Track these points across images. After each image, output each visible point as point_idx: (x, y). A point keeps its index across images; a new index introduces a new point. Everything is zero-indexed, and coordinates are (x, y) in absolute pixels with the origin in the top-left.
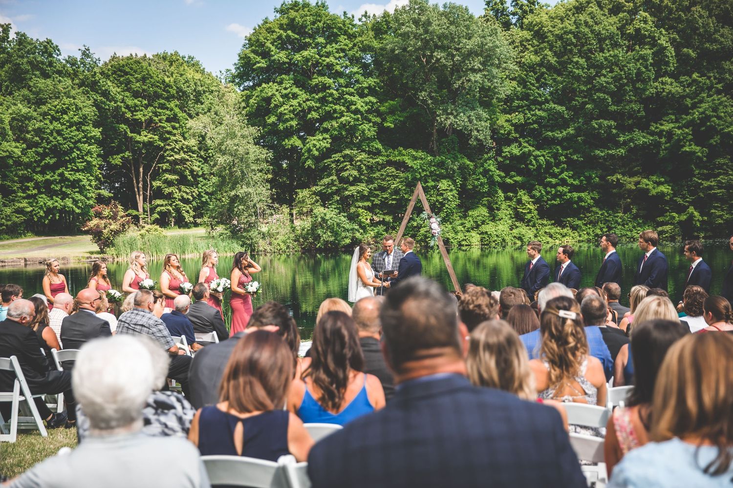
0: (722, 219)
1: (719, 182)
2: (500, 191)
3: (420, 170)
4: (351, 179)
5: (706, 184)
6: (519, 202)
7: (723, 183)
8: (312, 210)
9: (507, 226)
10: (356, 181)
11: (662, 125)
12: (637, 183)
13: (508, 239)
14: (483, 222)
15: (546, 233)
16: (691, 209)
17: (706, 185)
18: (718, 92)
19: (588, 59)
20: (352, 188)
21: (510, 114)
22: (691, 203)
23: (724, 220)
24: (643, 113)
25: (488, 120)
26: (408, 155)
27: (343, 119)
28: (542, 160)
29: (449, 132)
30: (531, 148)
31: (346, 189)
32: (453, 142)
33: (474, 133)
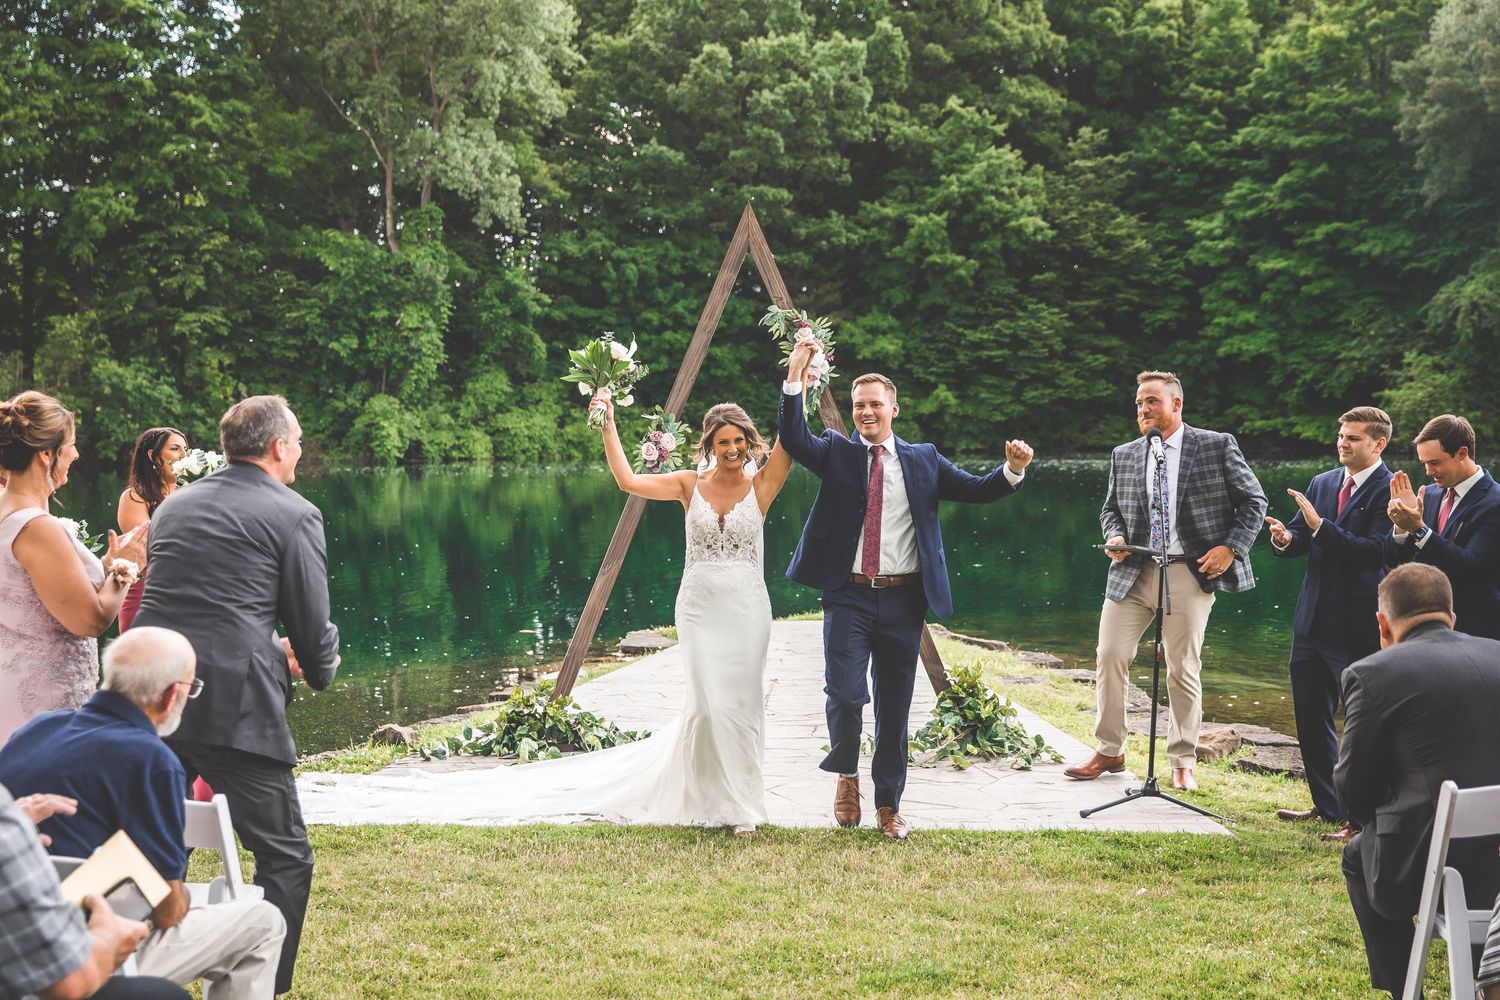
0: (1002, 413)
1: (999, 332)
2: (537, 338)
3: (357, 282)
4: (189, 294)
5: (974, 336)
7: (1005, 336)
8: (87, 367)
9: (552, 417)
10: (199, 301)
11: (883, 205)
13: (554, 447)
14: (501, 408)
16: (942, 391)
17: (972, 339)
18: (999, 142)
19: (735, 52)
20: (190, 317)
21: (561, 164)
22: (941, 377)
23: (1006, 414)
24: (848, 178)
25: (514, 171)
26: (324, 243)
27: (168, 148)
28: (631, 270)
29: (425, 196)
30: (606, 242)
31: (176, 319)
32: (432, 219)
33: (486, 200)
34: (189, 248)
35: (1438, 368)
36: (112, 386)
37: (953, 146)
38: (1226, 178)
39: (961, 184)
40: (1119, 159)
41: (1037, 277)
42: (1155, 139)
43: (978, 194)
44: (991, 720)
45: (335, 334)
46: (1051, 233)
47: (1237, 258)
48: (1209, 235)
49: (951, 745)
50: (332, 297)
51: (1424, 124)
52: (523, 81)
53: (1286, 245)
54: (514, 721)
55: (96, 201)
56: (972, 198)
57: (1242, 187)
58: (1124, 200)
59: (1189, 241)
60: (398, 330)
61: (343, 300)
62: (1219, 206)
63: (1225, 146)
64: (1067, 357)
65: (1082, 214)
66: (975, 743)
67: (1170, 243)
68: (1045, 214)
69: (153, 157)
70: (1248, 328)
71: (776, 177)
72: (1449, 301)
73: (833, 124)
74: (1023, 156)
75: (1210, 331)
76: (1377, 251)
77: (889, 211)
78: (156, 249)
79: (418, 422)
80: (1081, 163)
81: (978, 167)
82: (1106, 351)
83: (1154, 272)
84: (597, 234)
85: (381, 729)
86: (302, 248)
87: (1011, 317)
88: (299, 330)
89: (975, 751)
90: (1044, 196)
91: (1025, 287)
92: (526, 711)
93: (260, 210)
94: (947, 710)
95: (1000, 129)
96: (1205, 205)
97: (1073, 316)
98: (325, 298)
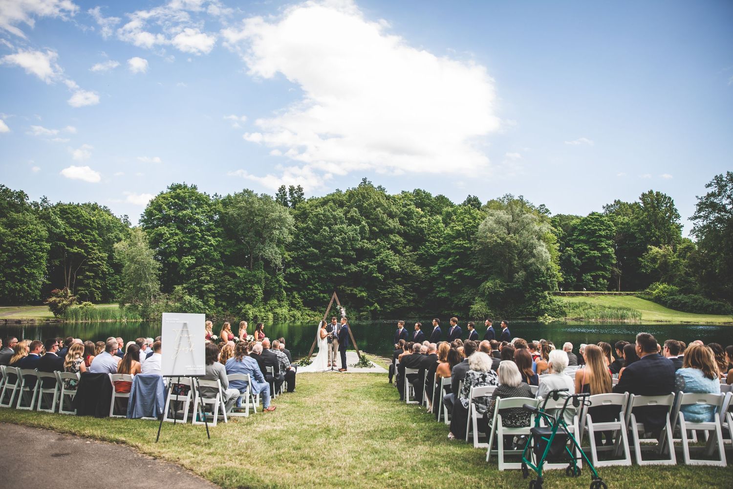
1: (389, 292)
2: (284, 291)
3: (244, 279)
4: (206, 281)
5: (383, 292)
6: (294, 297)
8: (182, 297)
9: (287, 310)
10: (208, 282)
11: (363, 263)
12: (351, 290)
13: (287, 316)
14: (275, 308)
15: (306, 314)
16: (376, 305)
18: (388, 249)
19: (330, 228)
20: (206, 286)
21: (291, 252)
22: (376, 301)
24: (355, 256)
25: (280, 254)
26: (237, 270)
27: (203, 249)
28: (306, 276)
29: (260, 259)
30: (300, 270)
31: (202, 287)
32: (261, 265)
33: (273, 261)
34: (207, 271)
35: (482, 301)
36: (188, 301)
37: (378, 250)
38: (438, 258)
39: (380, 258)
40: (416, 253)
41: (397, 279)
42: (423, 249)
44: (366, 362)
45: (239, 290)
46: (400, 269)
47: (440, 276)
48: (435, 270)
49: (361, 365)
50: (238, 282)
51: (477, 249)
52: (282, 235)
53: (451, 273)
54: (302, 362)
55: (187, 260)
56: (383, 261)
57: (441, 260)
58: (417, 262)
59: (430, 271)
60: (252, 289)
61: (240, 283)
62: (437, 264)
63: (438, 251)
64: (404, 297)
65: (407, 265)
66: (364, 364)
67: (426, 272)
68: (399, 265)
69: (200, 250)
71: (339, 256)
72: (484, 286)
73: (352, 244)
74: (394, 252)
75: (435, 291)
76: (469, 275)
77: (365, 264)
78: (199, 271)
79: (256, 311)
80: (407, 254)
81: (384, 255)
82: (412, 296)
83: (423, 278)
84: (298, 268)
86: (231, 271)
87: (391, 288)
88: (230, 289)
89: (364, 366)
90: (399, 261)
91: (394, 281)
92: (305, 361)
93: (223, 262)
94: (361, 361)
95: (389, 246)
96: (434, 264)
97: (405, 288)
98: (236, 282)
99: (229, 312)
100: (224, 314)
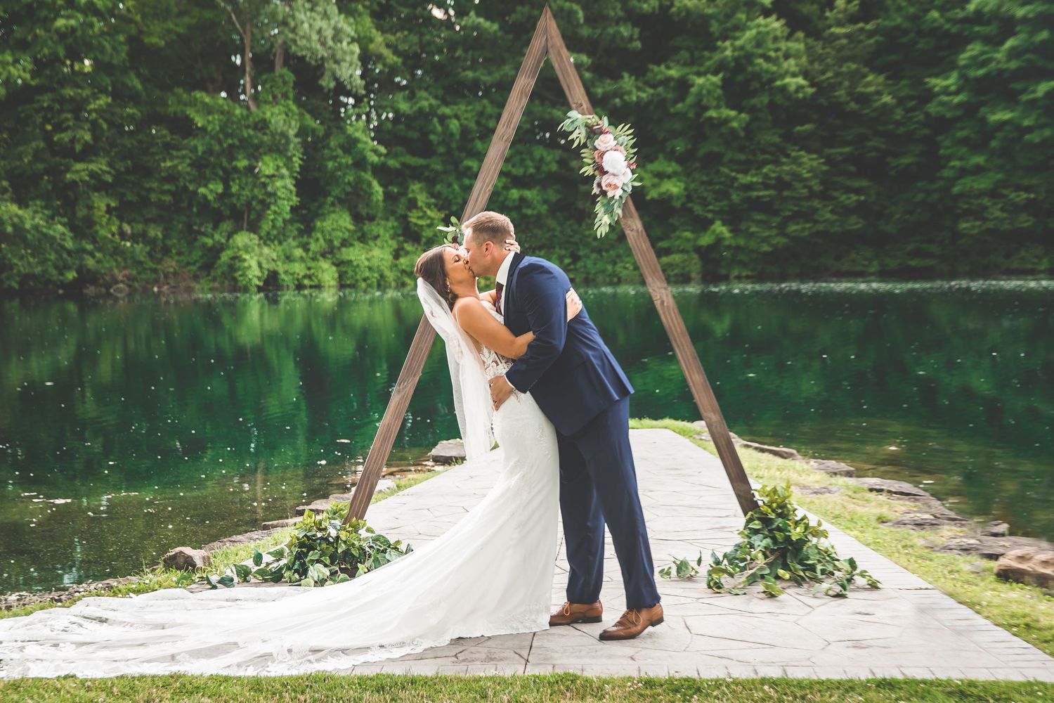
0: (769, 244)
1: (766, 176)
2: (375, 184)
3: (221, 136)
4: (78, 147)
5: (745, 179)
6: (413, 204)
7: (771, 179)
9: (388, 250)
10: (88, 153)
11: (668, 68)
13: (390, 276)
14: (345, 243)
16: (718, 225)
17: (743, 181)
18: (766, 13)
20: (79, 166)
21: (394, 34)
22: (718, 214)
23: (773, 245)
24: (638, 44)
25: (353, 40)
26: (193, 103)
27: (60, 23)
28: (454, 125)
29: (279, 62)
30: (433, 101)
31: (68, 170)
32: (285, 83)
33: (330, 65)
34: (78, 107)
36: (14, 225)
37: (728, 17)
38: (961, 42)
39: (735, 49)
40: (869, 27)
41: (798, 128)
42: (900, 9)
43: (749, 57)
44: (802, 542)
45: (203, 181)
46: (810, 91)
47: (969, 110)
48: (945, 91)
49: (761, 569)
50: (200, 149)
53: (1011, 99)
56: (744, 61)
57: (974, 49)
58: (873, 62)
59: (928, 96)
60: (256, 176)
61: (209, 152)
62: (954, 66)
63: (960, 14)
64: (824, 196)
65: (837, 74)
66: (786, 567)
67: (911, 98)
68: (806, 74)
69: (48, 30)
70: (978, 170)
71: (577, 44)
74: (787, 24)
75: (947, 173)
77: (673, 73)
78: (50, 109)
79: (274, 256)
80: (837, 30)
81: (750, 34)
82: (858, 191)
83: (898, 124)
84: (423, 94)
85: (172, 552)
86: (173, 107)
87: (777, 162)
88: (172, 177)
89: (787, 576)
90: (804, 59)
91: (789, 137)
92: (319, 535)
93: (139, 75)
94: (756, 532)
96: (942, 65)
97: (829, 161)
98: (194, 150)
99: (174, 263)
100: (155, 271)
